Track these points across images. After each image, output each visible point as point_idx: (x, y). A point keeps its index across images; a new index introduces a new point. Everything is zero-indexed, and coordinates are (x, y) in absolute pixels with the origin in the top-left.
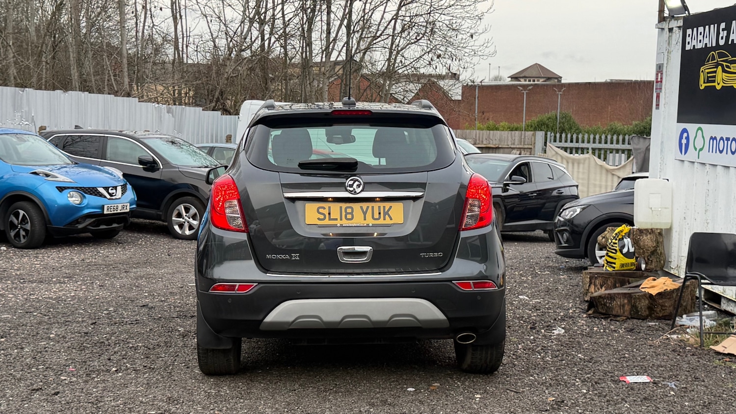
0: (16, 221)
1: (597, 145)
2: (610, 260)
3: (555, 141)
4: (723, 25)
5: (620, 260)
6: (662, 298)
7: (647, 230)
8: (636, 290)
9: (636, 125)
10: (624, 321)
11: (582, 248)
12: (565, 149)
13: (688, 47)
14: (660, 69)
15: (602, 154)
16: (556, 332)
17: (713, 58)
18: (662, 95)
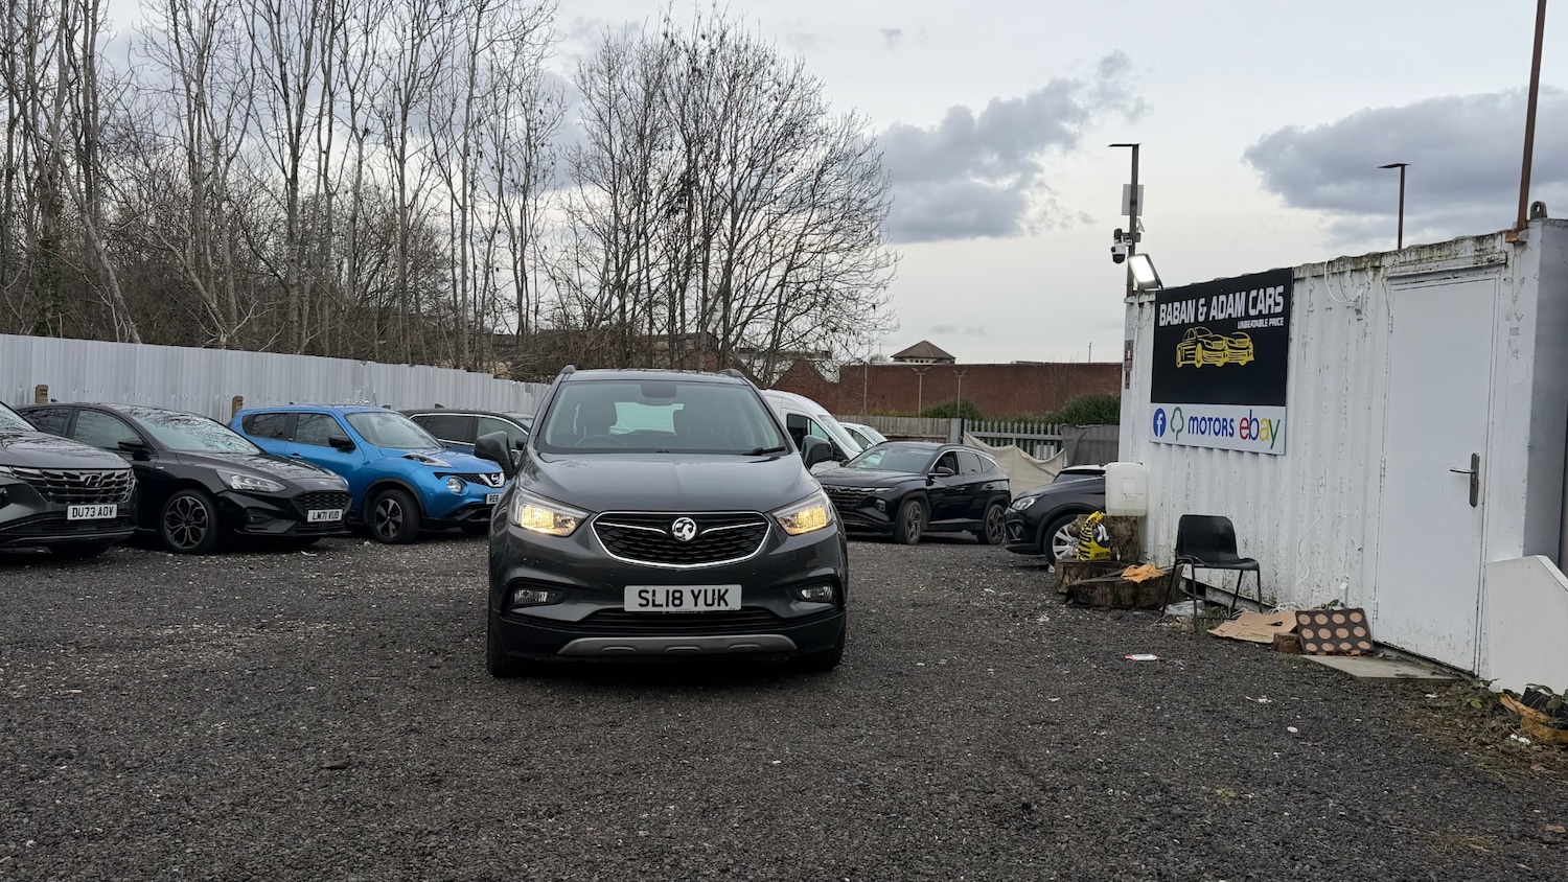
0: (384, 513)
1: (1022, 436)
2: (1083, 549)
3: (973, 430)
4: (1202, 301)
5: (1094, 550)
6: (1147, 587)
7: (1121, 517)
8: (1118, 579)
9: (1050, 416)
10: (1107, 611)
11: (1037, 543)
12: (985, 440)
13: (1162, 323)
14: (1129, 346)
15: (1028, 446)
16: (1041, 620)
17: (1192, 335)
18: (1133, 374)
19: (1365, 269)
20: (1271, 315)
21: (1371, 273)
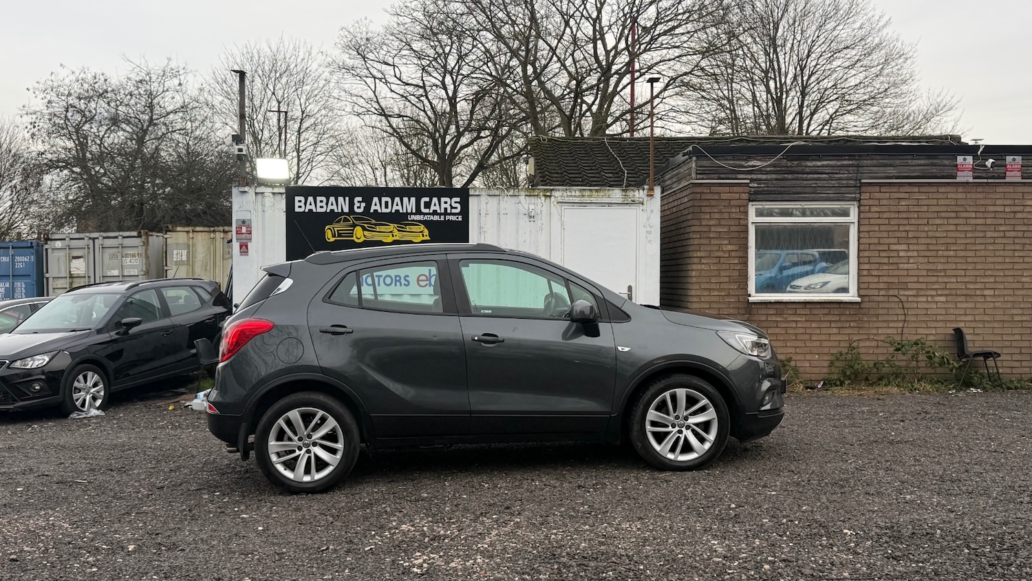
4: (359, 199)
13: (298, 210)
14: (243, 223)
17: (346, 220)
18: (251, 244)
19: (537, 196)
20: (446, 213)
21: (543, 198)
